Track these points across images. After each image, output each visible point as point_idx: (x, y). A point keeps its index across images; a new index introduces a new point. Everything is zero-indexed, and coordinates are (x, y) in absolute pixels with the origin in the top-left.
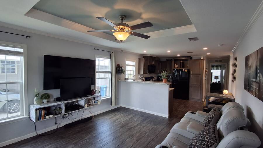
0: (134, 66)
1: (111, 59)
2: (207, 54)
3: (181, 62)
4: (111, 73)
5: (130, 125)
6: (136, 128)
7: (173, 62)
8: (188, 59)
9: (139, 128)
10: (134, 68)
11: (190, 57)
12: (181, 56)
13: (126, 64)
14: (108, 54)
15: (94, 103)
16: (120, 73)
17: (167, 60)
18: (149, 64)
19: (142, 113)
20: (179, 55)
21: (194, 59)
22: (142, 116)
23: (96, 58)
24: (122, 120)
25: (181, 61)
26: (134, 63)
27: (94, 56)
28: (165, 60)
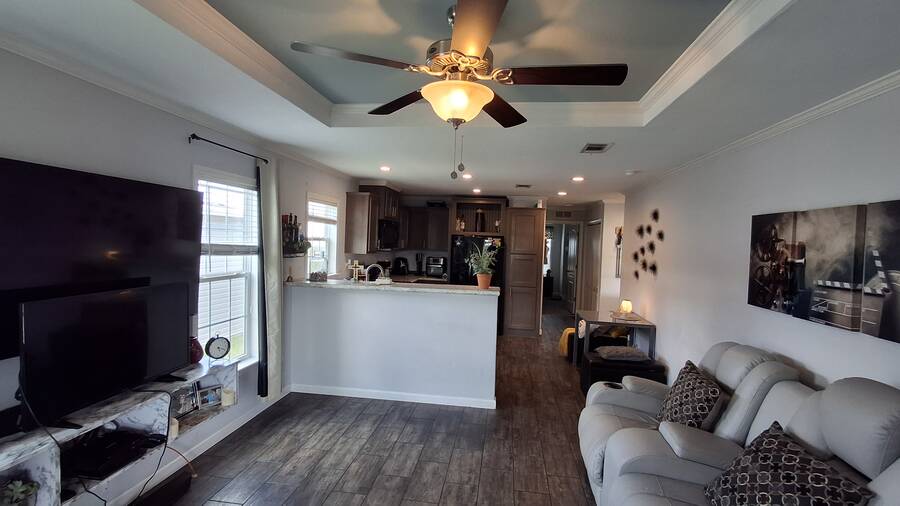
0: (333, 222)
1: (258, 188)
2: (560, 194)
3: (477, 214)
4: (261, 251)
5: (390, 467)
6: (427, 477)
7: (453, 212)
8: (500, 205)
9: (435, 473)
10: (334, 229)
11: (505, 197)
12: (485, 194)
13: (311, 212)
14: (248, 165)
15: (203, 402)
16: (294, 251)
17: (431, 204)
18: (382, 217)
19: (396, 404)
20: (477, 191)
21: (515, 206)
22: (409, 420)
23: (200, 182)
24: (345, 455)
25: (479, 211)
26: (332, 212)
27: (192, 173)
28: (422, 202)
